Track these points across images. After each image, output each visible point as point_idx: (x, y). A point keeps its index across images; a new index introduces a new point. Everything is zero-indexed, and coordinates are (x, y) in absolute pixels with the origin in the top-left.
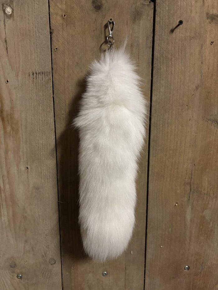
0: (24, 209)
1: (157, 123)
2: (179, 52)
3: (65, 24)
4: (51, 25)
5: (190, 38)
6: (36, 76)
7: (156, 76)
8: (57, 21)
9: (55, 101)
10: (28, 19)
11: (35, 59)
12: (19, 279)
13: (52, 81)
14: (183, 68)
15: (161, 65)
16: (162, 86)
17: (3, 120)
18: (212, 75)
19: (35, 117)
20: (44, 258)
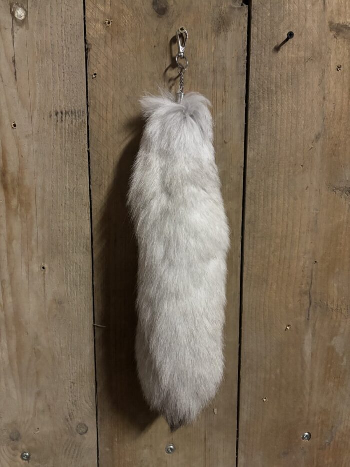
0: (37, 338)
1: (255, 194)
2: (288, 80)
3: (109, 35)
4: (87, 36)
5: (305, 59)
6: (62, 117)
7: (253, 118)
8: (97, 30)
9: (91, 157)
10: (51, 27)
11: (60, 90)
12: (24, 461)
13: (87, 125)
14: (295, 106)
15: (260, 102)
16: (263, 135)
17: (5, 187)
18: (341, 119)
19: (59, 184)
20: (68, 424)
